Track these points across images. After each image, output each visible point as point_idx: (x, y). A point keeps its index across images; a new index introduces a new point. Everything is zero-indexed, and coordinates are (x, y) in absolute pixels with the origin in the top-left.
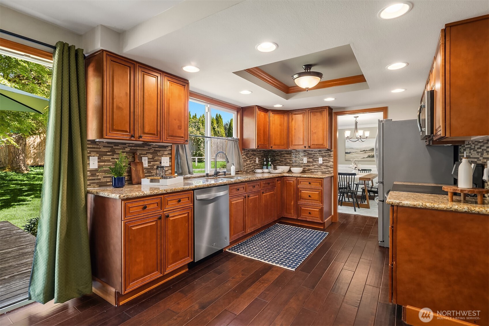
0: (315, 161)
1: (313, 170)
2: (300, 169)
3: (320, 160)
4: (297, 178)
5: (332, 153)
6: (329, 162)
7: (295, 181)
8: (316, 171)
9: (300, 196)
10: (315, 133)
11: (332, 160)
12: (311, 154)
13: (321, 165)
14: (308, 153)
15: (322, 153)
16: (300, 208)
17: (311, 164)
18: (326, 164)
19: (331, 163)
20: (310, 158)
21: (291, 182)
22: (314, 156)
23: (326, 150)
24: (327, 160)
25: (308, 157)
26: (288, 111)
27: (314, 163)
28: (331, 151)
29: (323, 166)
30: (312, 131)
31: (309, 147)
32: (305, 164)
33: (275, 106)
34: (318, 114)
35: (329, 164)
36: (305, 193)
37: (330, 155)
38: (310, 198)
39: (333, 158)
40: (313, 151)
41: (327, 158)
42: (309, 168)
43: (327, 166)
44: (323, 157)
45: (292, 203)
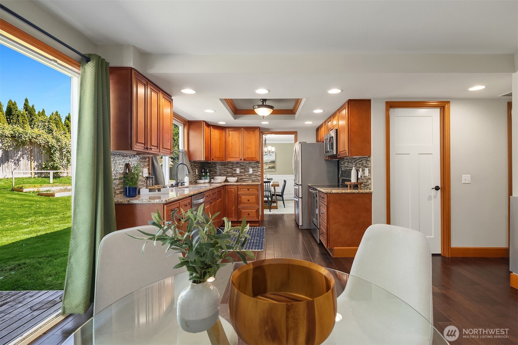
0: (246, 171)
1: (245, 179)
2: (235, 179)
3: (251, 170)
4: (237, 186)
5: (260, 165)
6: (257, 172)
7: (235, 189)
8: (247, 180)
9: (240, 201)
10: (249, 148)
11: (260, 170)
12: (243, 166)
13: (251, 174)
14: (240, 164)
15: (252, 165)
16: (240, 211)
17: (243, 174)
18: (255, 174)
19: (259, 173)
20: (242, 169)
21: (232, 190)
22: (246, 167)
23: (255, 163)
24: (256, 170)
25: (240, 168)
26: (225, 127)
27: (246, 173)
28: (259, 163)
29: (253, 175)
30: (247, 146)
31: (245, 160)
32: (237, 174)
33: (219, 123)
34: (252, 133)
35: (258, 174)
36: (244, 198)
37: (258, 166)
38: (249, 202)
39: (260, 169)
40: (244, 163)
41: (256, 169)
42: (241, 177)
43: (256, 175)
44: (253, 168)
45: (233, 208)
